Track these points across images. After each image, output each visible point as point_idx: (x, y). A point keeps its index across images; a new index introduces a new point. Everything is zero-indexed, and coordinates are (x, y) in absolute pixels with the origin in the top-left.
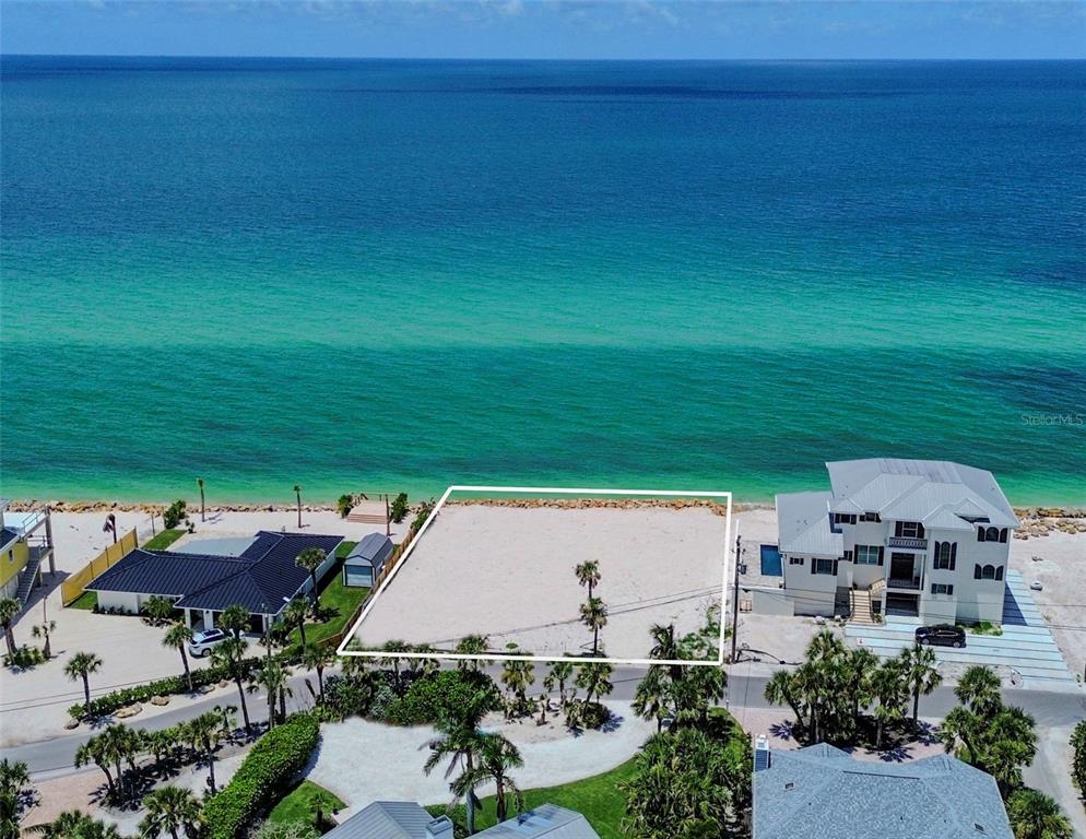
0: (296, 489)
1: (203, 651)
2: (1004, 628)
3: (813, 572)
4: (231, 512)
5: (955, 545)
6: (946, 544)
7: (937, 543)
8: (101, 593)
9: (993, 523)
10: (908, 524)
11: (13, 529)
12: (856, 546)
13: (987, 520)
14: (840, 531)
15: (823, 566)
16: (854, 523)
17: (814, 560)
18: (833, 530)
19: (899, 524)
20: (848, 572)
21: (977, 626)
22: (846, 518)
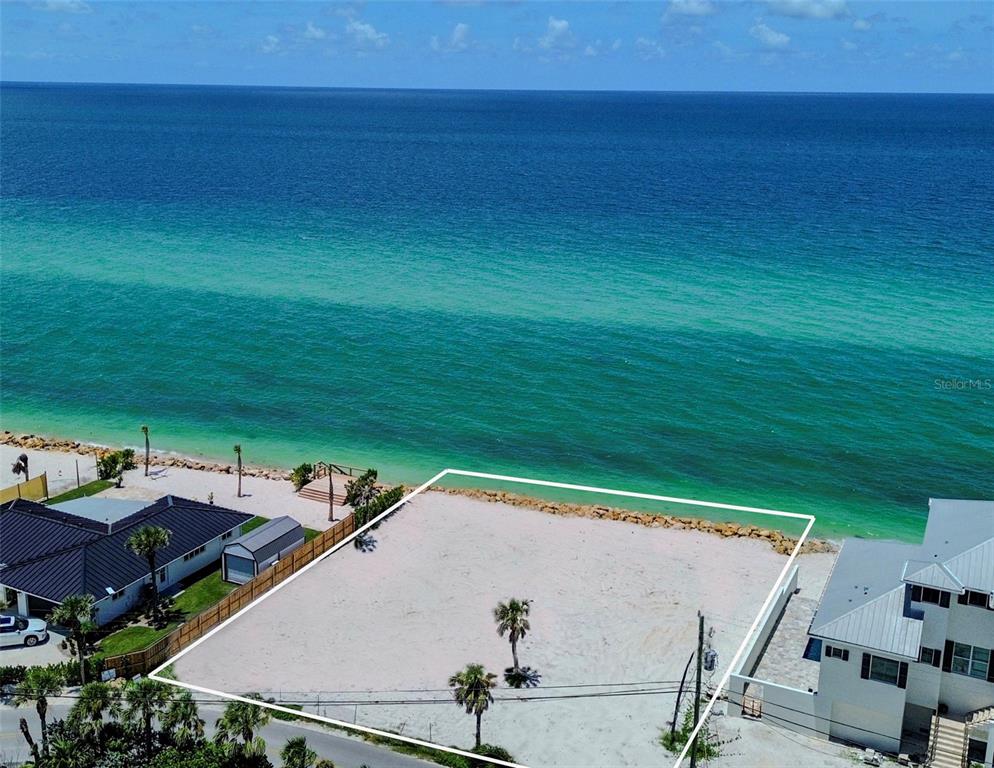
0: (238, 449)
3: (864, 675)
12: (949, 644)
14: (919, 616)
15: (882, 669)
16: (945, 603)
17: (866, 657)
18: (908, 613)
20: (930, 683)
22: (934, 596)
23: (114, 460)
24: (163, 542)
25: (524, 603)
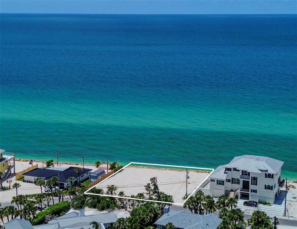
0: (83, 157)
1: (48, 190)
2: (273, 205)
3: (217, 184)
4: (66, 164)
5: (257, 177)
6: (254, 177)
7: (252, 177)
8: (25, 176)
9: (269, 172)
10: (245, 172)
11: (5, 158)
12: (232, 179)
13: (267, 171)
14: (227, 173)
15: (221, 183)
16: (231, 171)
17: (217, 181)
18: (225, 173)
19: (243, 171)
20: (229, 186)
21: (265, 204)
22: (229, 169)
23: (50, 162)
24: (82, 170)
25: (156, 177)
